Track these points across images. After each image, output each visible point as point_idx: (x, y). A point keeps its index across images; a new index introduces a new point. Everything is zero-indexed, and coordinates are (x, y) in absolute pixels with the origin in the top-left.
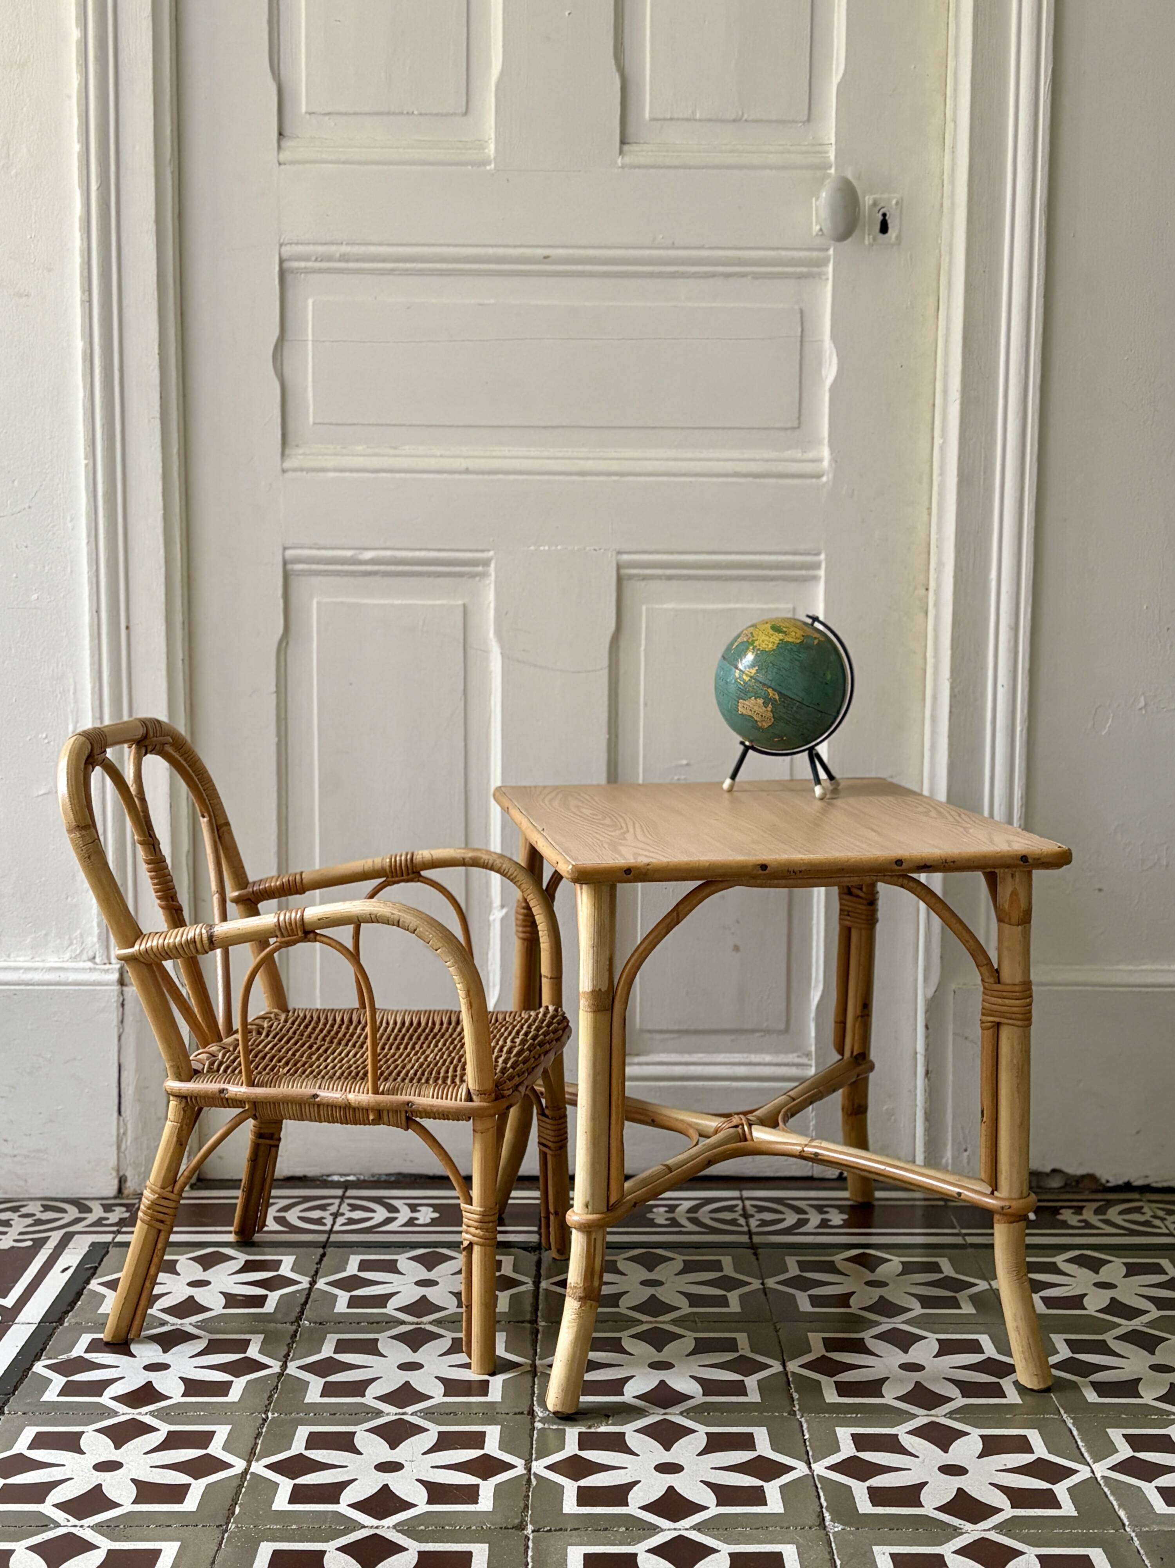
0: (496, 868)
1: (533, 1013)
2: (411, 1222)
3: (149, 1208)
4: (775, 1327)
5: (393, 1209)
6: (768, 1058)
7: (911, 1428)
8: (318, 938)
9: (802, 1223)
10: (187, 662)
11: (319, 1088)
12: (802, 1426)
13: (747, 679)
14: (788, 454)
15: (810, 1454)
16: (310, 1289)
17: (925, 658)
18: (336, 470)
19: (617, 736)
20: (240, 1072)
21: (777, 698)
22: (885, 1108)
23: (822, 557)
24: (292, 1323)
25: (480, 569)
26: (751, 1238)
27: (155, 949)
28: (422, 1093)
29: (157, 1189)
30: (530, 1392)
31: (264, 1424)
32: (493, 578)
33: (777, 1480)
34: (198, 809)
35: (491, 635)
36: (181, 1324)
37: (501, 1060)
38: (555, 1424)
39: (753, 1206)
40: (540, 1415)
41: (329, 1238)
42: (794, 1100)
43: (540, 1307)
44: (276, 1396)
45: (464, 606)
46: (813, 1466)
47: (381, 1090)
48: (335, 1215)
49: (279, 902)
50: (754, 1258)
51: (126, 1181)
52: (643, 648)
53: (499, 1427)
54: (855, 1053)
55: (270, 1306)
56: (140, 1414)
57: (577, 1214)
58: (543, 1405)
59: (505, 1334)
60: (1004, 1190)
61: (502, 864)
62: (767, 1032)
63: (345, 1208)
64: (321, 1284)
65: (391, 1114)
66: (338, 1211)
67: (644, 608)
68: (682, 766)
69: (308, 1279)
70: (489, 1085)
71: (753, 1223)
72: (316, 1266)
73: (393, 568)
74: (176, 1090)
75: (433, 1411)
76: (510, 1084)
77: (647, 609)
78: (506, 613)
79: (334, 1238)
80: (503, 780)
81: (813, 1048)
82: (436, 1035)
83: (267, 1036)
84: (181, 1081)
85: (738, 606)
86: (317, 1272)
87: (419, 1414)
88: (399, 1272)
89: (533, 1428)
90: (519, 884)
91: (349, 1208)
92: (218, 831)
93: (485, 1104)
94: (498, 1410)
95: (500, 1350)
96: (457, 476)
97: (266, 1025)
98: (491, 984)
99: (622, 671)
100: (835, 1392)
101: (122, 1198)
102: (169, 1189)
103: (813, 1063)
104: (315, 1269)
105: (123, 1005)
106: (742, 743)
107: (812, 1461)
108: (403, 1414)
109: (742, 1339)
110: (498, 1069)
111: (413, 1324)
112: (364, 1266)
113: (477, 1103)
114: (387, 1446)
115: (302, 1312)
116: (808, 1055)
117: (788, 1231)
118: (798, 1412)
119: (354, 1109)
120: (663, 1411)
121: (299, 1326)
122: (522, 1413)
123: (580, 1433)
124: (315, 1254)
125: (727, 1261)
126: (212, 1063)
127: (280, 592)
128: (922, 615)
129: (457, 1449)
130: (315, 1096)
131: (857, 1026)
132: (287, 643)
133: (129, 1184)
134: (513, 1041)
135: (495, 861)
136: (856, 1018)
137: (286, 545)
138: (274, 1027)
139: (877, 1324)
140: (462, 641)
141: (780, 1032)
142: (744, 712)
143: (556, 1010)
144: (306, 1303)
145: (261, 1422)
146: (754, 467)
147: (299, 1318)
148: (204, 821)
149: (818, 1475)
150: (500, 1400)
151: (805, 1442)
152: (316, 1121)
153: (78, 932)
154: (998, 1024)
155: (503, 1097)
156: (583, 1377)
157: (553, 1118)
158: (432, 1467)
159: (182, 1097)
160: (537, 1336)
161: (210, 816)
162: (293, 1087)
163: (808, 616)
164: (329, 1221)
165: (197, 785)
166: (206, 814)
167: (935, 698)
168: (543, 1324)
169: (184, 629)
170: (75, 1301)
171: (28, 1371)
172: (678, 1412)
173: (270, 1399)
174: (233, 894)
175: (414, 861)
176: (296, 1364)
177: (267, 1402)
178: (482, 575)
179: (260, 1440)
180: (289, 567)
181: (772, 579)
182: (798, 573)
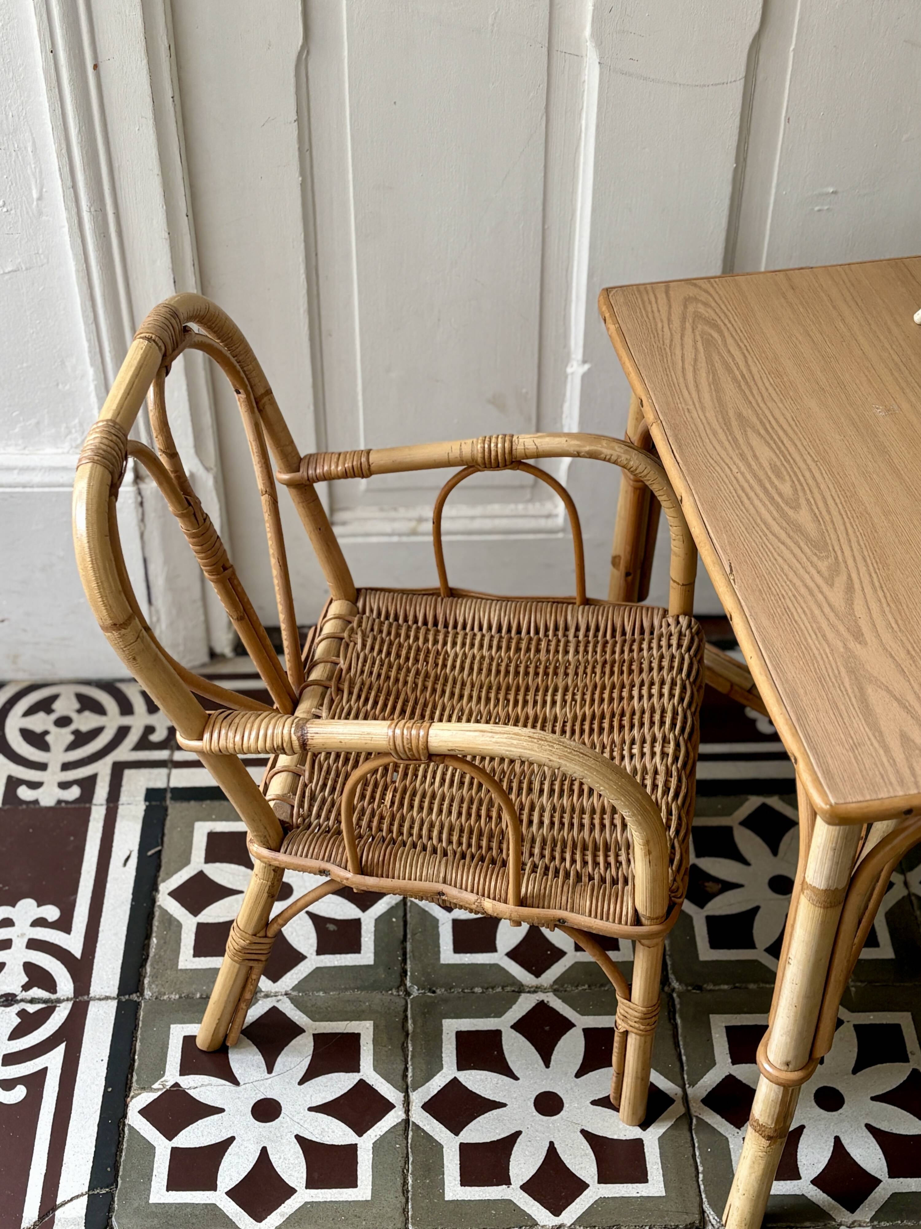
3: (239, 952)
10: (177, 98)
11: (445, 880)
16: (405, 903)
19: (746, 162)
28: (576, 906)
29: (248, 935)
30: (693, 1170)
35: (587, 34)
36: (276, 995)
44: (410, 1179)
55: (367, 950)
57: (773, 1066)
61: (629, 460)
68: (827, 194)
70: (662, 911)
74: (264, 857)
75: (593, 1222)
78: (612, 11)
84: (269, 848)
92: (257, 405)
93: (656, 929)
94: (666, 1220)
102: (262, 934)
109: (907, 1025)
111: (533, 991)
115: (404, 963)
120: (851, 1218)
121: (407, 993)
126: (301, 801)
130: (440, 894)
132: (308, 54)
135: (620, 456)
140: (546, 42)
143: (689, 625)
144: (405, 939)
147: (403, 974)
148: (239, 401)
150: (663, 1192)
153: (76, 421)
161: (246, 391)
162: (410, 876)
165: (227, 359)
166: (240, 390)
168: (677, 987)
169: (170, 55)
170: (148, 937)
171: (124, 1125)
172: (868, 1220)
173: (405, 1192)
174: (281, 476)
175: (514, 452)
176: (418, 1097)
177: (404, 1200)
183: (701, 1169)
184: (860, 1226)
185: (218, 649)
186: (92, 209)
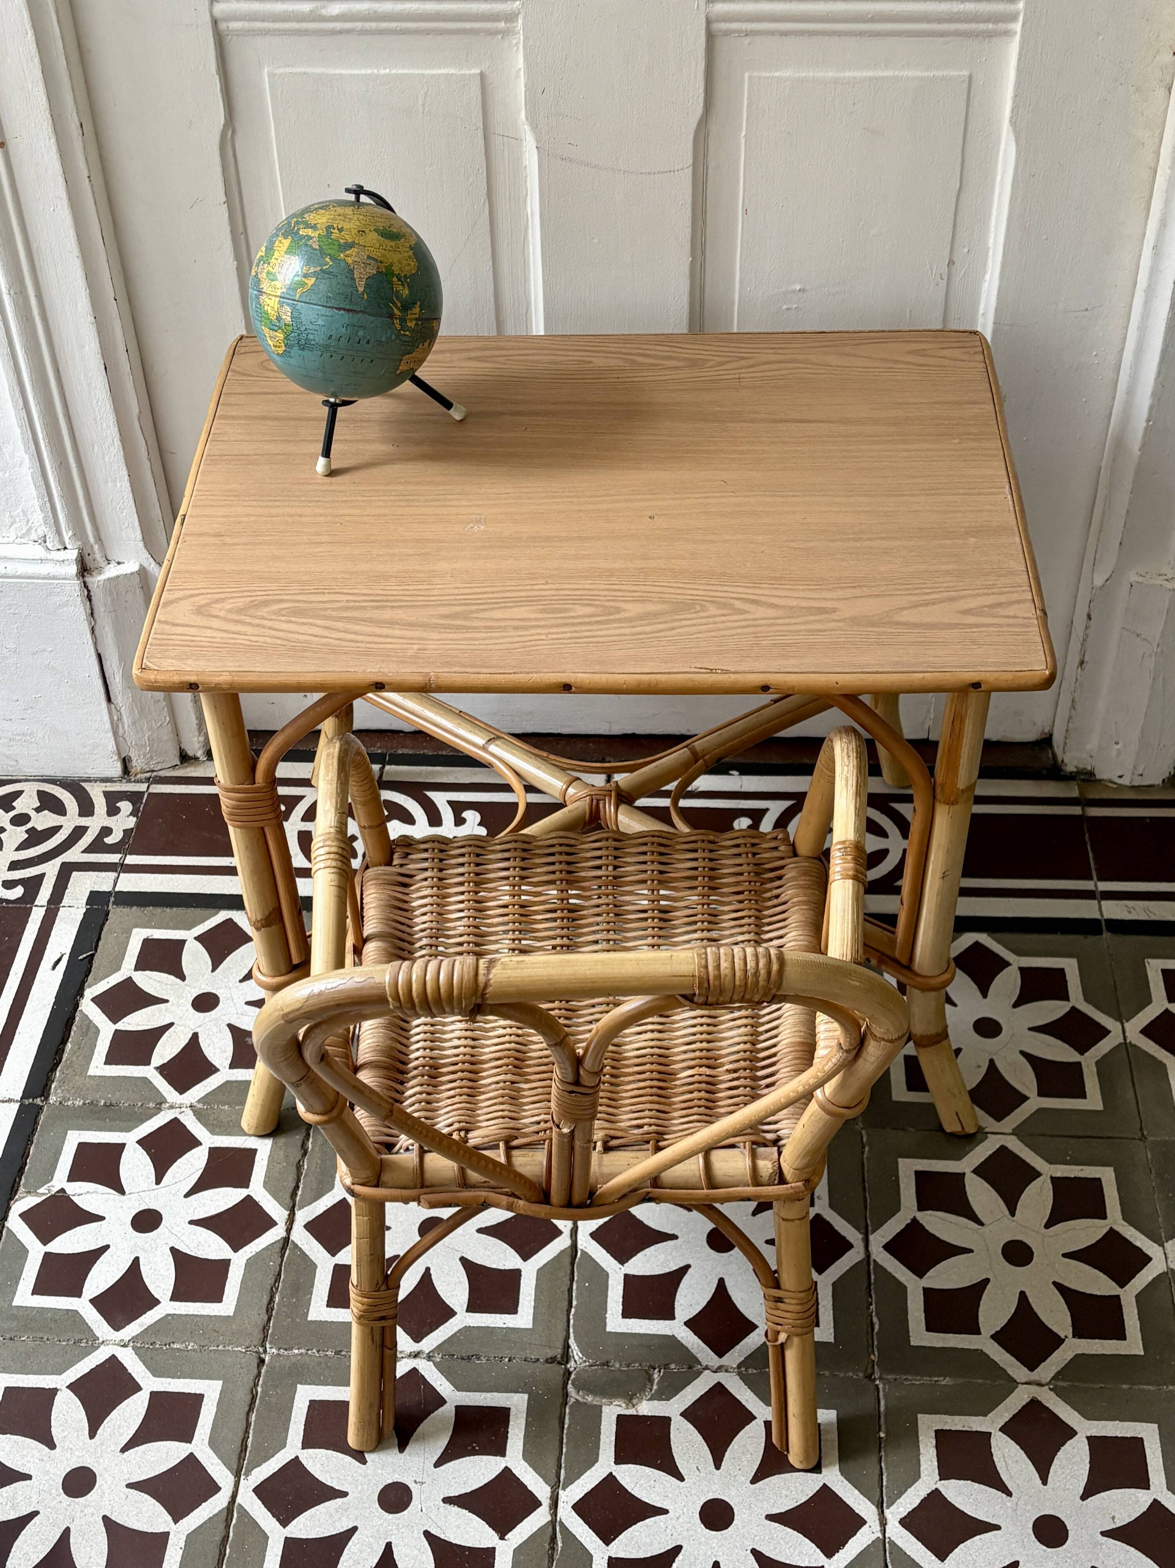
4: (862, 1141)
7: (1007, 1417)
12: (878, 1404)
15: (885, 1481)
17: (1158, 154)
19: (703, 253)
23: (1021, 5)
25: (502, 25)
30: (566, 1306)
31: (259, 1375)
32: (521, 38)
35: (524, 116)
36: (180, 1108)
38: (592, 1393)
44: (277, 1299)
45: (482, 75)
46: (887, 1514)
51: (130, 760)
52: (743, 134)
53: (526, 1396)
56: (121, 1343)
67: (747, 75)
68: (794, 291)
73: (374, 25)
75: (452, 1351)
77: (750, 77)
78: (543, 93)
85: (886, 73)
87: (436, 1356)
89: (565, 1398)
94: (527, 1353)
99: (712, 165)
100: (923, 1315)
101: (129, 781)
105: (89, 598)
107: (885, 1501)
108: (419, 1356)
118: (876, 1366)
120: (718, 1362)
122: (554, 1360)
127: (213, 66)
128: (1161, 92)
129: (477, 1452)
132: (234, 132)
133: (134, 763)
139: (983, 1135)
140: (480, 124)
145: (256, 1371)
149: (890, 1542)
150: (531, 1324)
158: (444, 1500)
170: (64, 1041)
171: (3, 1227)
172: (735, 1366)
173: (269, 1309)
176: (304, 1215)
177: (266, 1318)
178: (506, 33)
179: (253, 1418)
180: (222, 26)
181: (942, 34)
182: (982, 27)
183: (574, 1303)
184: (727, 1371)
185: (190, 753)
186: (12, 292)
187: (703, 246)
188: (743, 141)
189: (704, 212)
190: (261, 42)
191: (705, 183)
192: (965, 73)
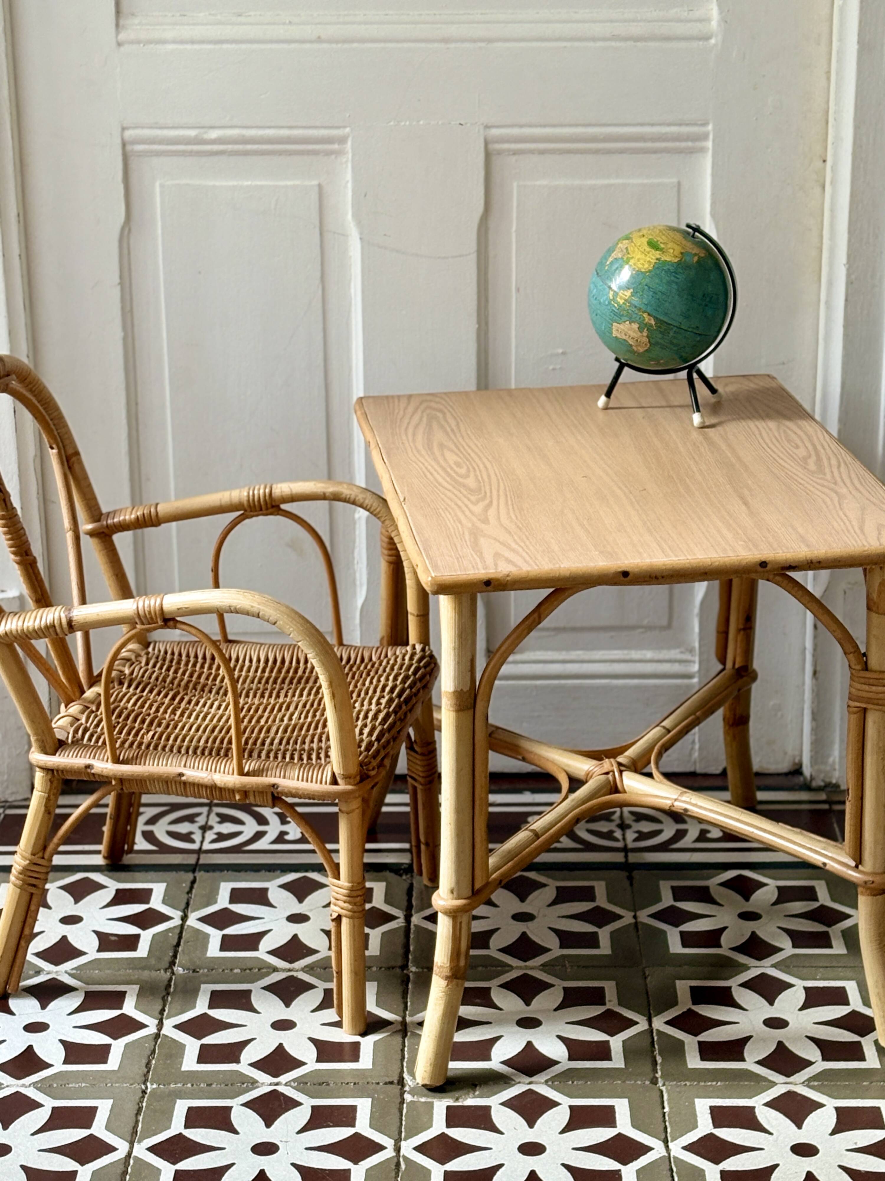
0: (358, 503)
1: (399, 651)
2: (281, 838)
3: (20, 873)
4: (644, 974)
5: (262, 820)
6: (649, 654)
7: (768, 1099)
8: (178, 625)
9: (680, 834)
10: (23, 256)
11: (185, 766)
12: (662, 1097)
13: (621, 302)
14: (673, 12)
15: (669, 1130)
16: (182, 926)
17: (821, 236)
18: (174, 42)
19: (487, 324)
20: (104, 743)
21: (653, 323)
22: (772, 703)
23: (710, 127)
24: (166, 970)
25: (336, 146)
26: (626, 857)
27: (14, 632)
28: (287, 775)
29: (28, 855)
30: (400, 1057)
31: (143, 1097)
32: (350, 156)
33: (635, 1163)
34: (46, 440)
35: (349, 217)
36: (57, 972)
37: (366, 731)
38: (425, 1096)
39: (632, 813)
40: (410, 1083)
41: (198, 859)
42: (669, 731)
43: (411, 948)
44: (154, 1062)
45: (320, 186)
46: (671, 1145)
47: (246, 770)
48: (205, 828)
49: (135, 537)
50: (627, 883)
52: (514, 229)
53: (370, 1100)
54: (737, 666)
55: (143, 950)
56: (23, 1085)
57: (443, 899)
58: (412, 1074)
59: (375, 983)
60: (868, 865)
61: (365, 499)
62: (649, 628)
63: (213, 820)
64: (192, 921)
65: (257, 794)
66: (207, 822)
67: (515, 184)
68: (557, 355)
69: (180, 913)
70: (354, 769)
71: (630, 835)
72: (186, 896)
73: (241, 147)
74: (41, 764)
75: (306, 1081)
76: (375, 763)
77: (519, 186)
78: (365, 196)
79: (204, 859)
80: (366, 389)
81: (697, 645)
82: (301, 678)
83: (129, 686)
84: (46, 753)
85: (617, 181)
86: (188, 904)
87: (292, 1084)
88: (270, 905)
89: (403, 1101)
90: (383, 519)
91: (218, 819)
92: (68, 461)
93: (349, 787)
94: (369, 1080)
95: (371, 1006)
96: (307, 46)
97: (127, 671)
98: (358, 583)
99: (491, 255)
100: (698, 1054)
102: (40, 854)
103: (697, 659)
104: (185, 901)
106: (617, 360)
107: (669, 1139)
108: (277, 1084)
109: (610, 988)
110: (364, 745)
111: (284, 970)
112: (237, 896)
113: (342, 786)
114: (263, 1123)
115: (175, 956)
116: (691, 651)
117: (664, 847)
118: (660, 1080)
119: (221, 789)
120: (528, 1079)
121: (173, 973)
122: (391, 1083)
123: (448, 1108)
124: (185, 882)
125: (600, 888)
126: (76, 731)
127: (120, 176)
128: (818, 190)
129: (329, 1126)
130: (181, 775)
131: (739, 639)
132: (130, 230)
134: (378, 703)
135: (357, 496)
136: (739, 631)
137: (125, 125)
138: (135, 674)
139: (746, 968)
140: (317, 224)
141: (662, 628)
142: (619, 336)
143: (423, 650)
144: (178, 944)
145: (141, 1095)
146: (636, 29)
147: (172, 963)
148: (53, 454)
149: (674, 1157)
150: (371, 1067)
151: (664, 1116)
152: (182, 795)
154: (865, 710)
155: (368, 777)
156: (452, 1037)
157: (422, 754)
158: (307, 1149)
159: (48, 770)
160: (407, 985)
161: (59, 448)
162: (158, 765)
163: (688, 226)
164: (197, 837)
165: (44, 416)
166: (54, 446)
167: (830, 283)
168: (413, 969)
169: (19, 222)
172: (544, 1081)
173: (148, 1067)
174: (86, 526)
175: (273, 495)
176: (172, 1022)
177: (145, 1070)
178: (338, 153)
179: (141, 1118)
180: (129, 148)
181: (655, 151)
182: (683, 144)
183: (407, 1056)
184: (536, 1084)
187: (487, 317)
188: (514, 235)
189: (486, 289)
190: (156, 161)
191: (486, 268)
192: (675, 180)
